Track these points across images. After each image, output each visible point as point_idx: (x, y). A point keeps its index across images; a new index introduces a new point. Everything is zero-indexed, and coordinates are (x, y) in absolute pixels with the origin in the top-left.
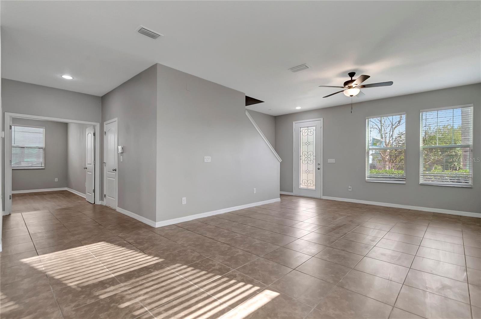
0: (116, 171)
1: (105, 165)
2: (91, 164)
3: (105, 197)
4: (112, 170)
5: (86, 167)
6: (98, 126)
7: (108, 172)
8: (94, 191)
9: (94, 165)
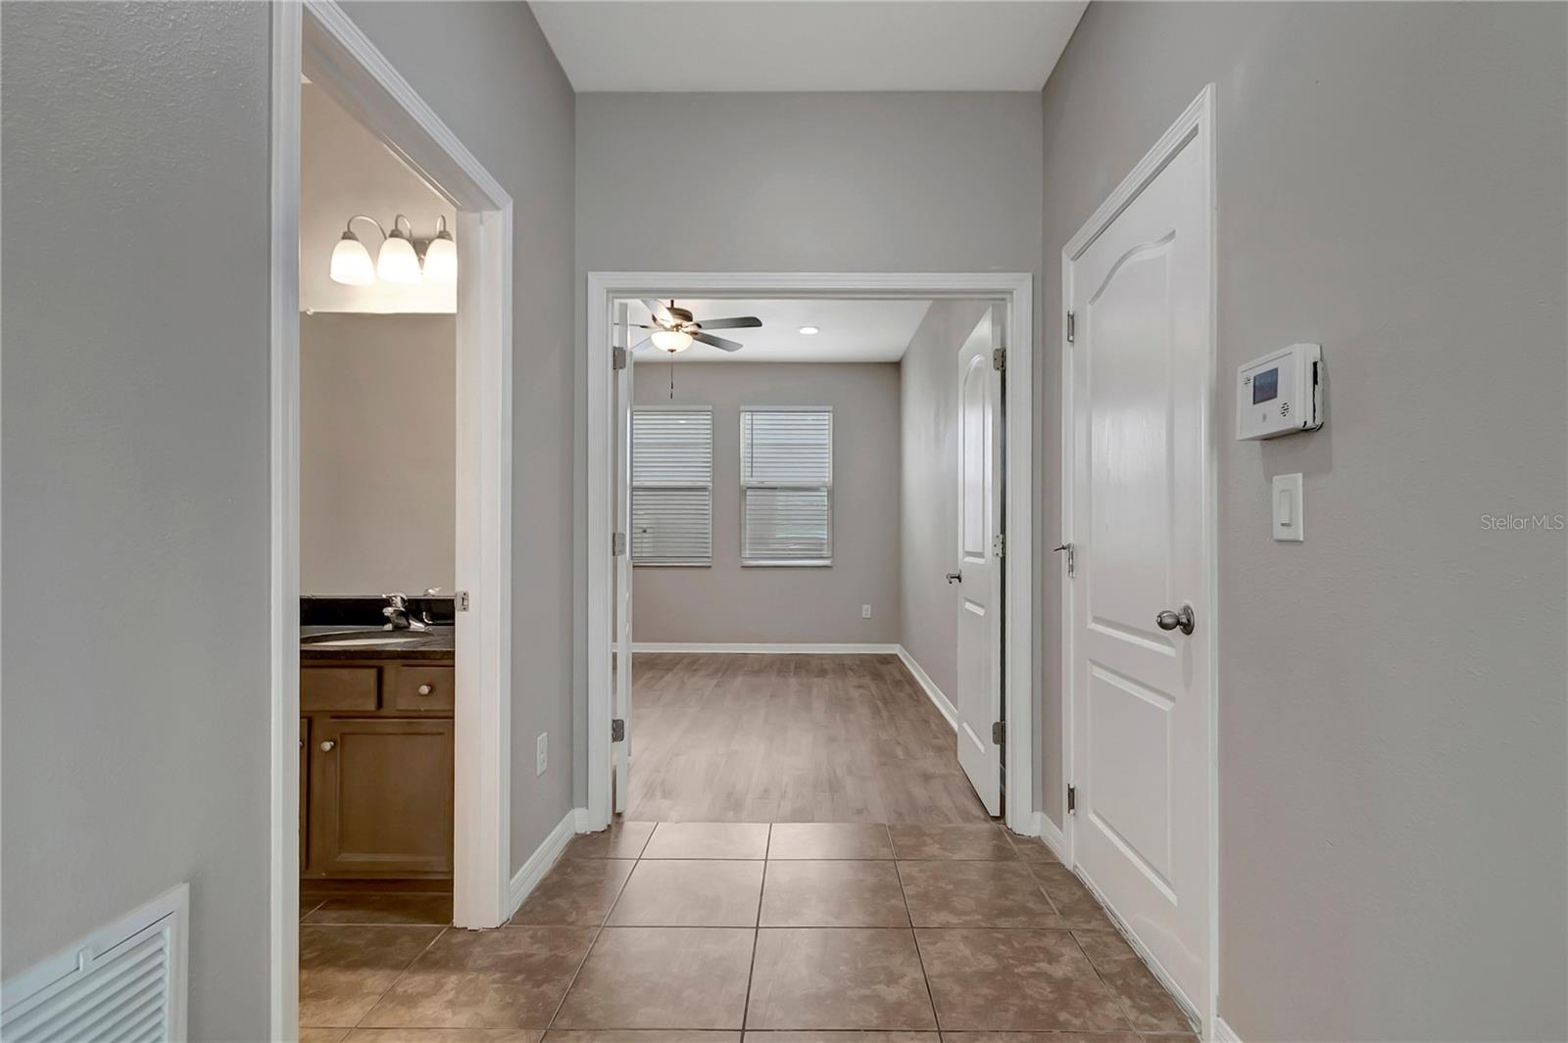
0: (1188, 628)
1: (1072, 568)
2: (980, 555)
3: (1071, 806)
4: (1155, 619)
5: (957, 573)
6: (1021, 287)
7: (1097, 620)
8: (1000, 734)
9: (998, 560)
